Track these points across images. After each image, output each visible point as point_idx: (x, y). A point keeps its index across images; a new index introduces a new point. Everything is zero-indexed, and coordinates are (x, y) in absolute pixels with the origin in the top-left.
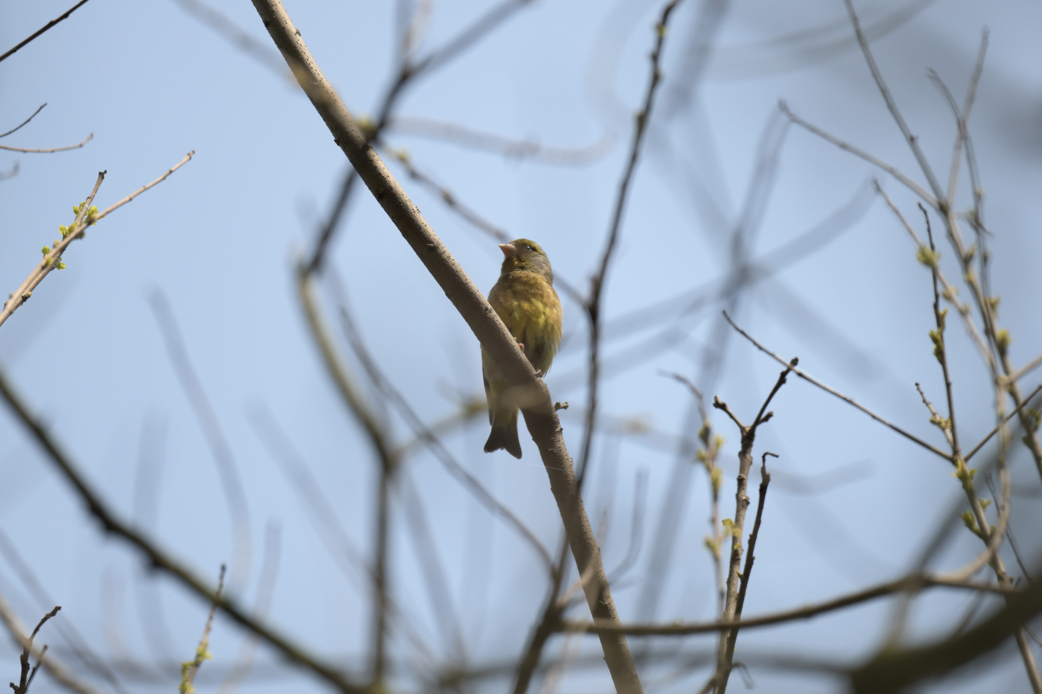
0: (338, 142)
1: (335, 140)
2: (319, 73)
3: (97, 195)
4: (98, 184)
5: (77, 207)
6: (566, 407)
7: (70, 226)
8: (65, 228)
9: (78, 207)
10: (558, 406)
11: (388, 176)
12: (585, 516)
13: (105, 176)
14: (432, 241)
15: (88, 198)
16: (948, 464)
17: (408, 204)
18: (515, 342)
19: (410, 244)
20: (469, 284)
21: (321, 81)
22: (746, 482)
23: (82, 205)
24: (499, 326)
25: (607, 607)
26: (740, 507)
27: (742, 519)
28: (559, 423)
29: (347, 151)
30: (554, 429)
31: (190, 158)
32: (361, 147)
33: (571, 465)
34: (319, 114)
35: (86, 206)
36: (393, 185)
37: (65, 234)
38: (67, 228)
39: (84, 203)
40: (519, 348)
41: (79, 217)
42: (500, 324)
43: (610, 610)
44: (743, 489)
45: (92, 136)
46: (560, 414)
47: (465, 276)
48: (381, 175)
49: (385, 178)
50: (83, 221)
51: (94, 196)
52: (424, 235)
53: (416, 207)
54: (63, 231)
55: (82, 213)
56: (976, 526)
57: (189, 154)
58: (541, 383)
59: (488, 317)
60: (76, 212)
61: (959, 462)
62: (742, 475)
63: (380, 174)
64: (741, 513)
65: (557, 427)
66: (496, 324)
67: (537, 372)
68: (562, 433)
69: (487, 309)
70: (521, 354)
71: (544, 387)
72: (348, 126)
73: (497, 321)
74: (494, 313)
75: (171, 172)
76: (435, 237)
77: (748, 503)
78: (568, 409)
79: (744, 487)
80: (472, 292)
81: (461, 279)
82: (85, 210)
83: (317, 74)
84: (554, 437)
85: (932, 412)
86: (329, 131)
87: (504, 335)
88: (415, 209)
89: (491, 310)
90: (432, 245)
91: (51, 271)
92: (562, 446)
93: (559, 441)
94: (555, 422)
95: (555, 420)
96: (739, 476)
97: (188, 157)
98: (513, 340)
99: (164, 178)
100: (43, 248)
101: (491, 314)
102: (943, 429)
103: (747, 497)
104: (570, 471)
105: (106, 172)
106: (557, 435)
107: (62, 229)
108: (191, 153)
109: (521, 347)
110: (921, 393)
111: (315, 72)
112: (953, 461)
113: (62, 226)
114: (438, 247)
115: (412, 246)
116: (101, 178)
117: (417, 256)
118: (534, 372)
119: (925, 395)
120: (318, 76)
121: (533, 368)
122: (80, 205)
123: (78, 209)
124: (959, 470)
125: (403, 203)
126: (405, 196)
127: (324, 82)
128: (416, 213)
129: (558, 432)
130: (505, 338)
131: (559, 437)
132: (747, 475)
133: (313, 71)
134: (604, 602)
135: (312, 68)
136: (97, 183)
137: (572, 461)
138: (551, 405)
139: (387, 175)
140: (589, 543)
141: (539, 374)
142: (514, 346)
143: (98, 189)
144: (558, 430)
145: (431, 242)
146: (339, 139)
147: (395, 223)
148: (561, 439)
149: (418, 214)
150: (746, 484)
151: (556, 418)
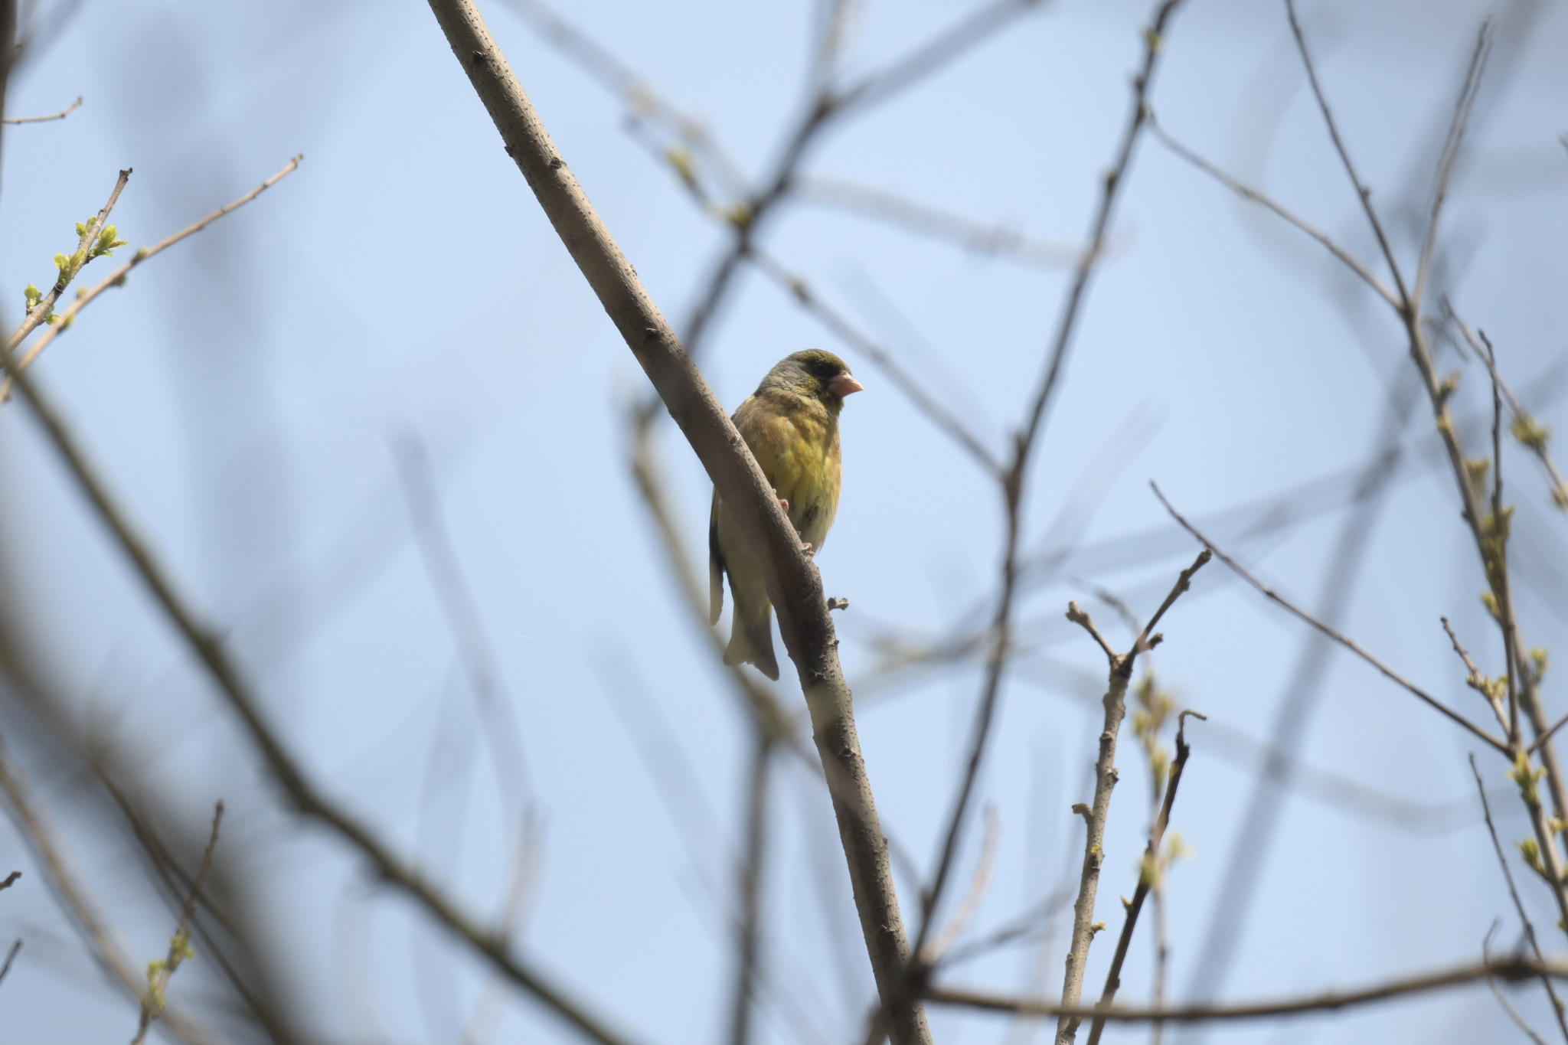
0: (511, 150)
1: (505, 148)
2: (487, 37)
3: (115, 207)
4: (119, 188)
5: (83, 225)
6: (843, 607)
7: (72, 255)
8: (64, 259)
9: (85, 224)
10: (832, 603)
11: (590, 213)
12: (867, 785)
13: (130, 177)
14: (653, 323)
15: (102, 211)
16: (1501, 757)
17: (619, 260)
18: (775, 496)
19: (617, 325)
20: (709, 398)
21: (489, 49)
22: (1114, 744)
23: (92, 223)
24: (752, 469)
25: (894, 936)
26: (1103, 786)
27: (1104, 806)
28: (833, 631)
29: (525, 167)
30: (826, 642)
31: (296, 166)
32: (549, 163)
33: (849, 702)
34: (482, 104)
35: (98, 223)
36: (596, 228)
37: (63, 267)
38: (68, 259)
39: (95, 219)
40: (780, 506)
41: (86, 241)
42: (753, 466)
43: (898, 941)
44: (1109, 756)
45: (80, 100)
46: (834, 615)
47: (703, 384)
48: (578, 209)
49: (585, 216)
50: (92, 248)
51: (111, 209)
52: (642, 313)
53: (631, 266)
54: (60, 262)
55: (92, 235)
56: (1541, 861)
57: (294, 160)
58: (810, 566)
59: (735, 453)
60: (81, 233)
61: (1521, 755)
62: (1108, 733)
63: (576, 209)
64: (1105, 795)
65: (830, 637)
66: (748, 466)
67: (805, 546)
68: (836, 649)
69: (734, 439)
70: (783, 517)
71: (815, 572)
72: (530, 126)
73: (749, 460)
74: (745, 447)
75: (265, 187)
76: (658, 317)
77: (1115, 780)
78: (847, 609)
79: (1110, 753)
80: (712, 411)
81: (697, 389)
82: (95, 230)
83: (484, 38)
84: (825, 653)
85: (1469, 667)
86: (498, 132)
87: (758, 483)
88: (630, 270)
89: (740, 441)
90: (653, 330)
91: (38, 327)
92: (837, 669)
93: (832, 661)
94: (828, 629)
95: (828, 627)
96: (1104, 735)
97: (291, 165)
98: (771, 493)
99: (254, 197)
100: (26, 288)
101: (740, 448)
102: (1490, 699)
103: (1114, 770)
104: (847, 711)
105: (131, 170)
106: (830, 651)
107: (58, 260)
108: (297, 158)
109: (783, 505)
110: (1451, 635)
111: (481, 34)
112: (1510, 754)
113: (60, 254)
114: (663, 334)
115: (620, 329)
116: (123, 180)
117: (627, 346)
118: (802, 547)
119: (1458, 638)
120: (485, 42)
121: (800, 540)
122: (88, 222)
123: (84, 229)
124: (1519, 768)
125: (611, 258)
126: (614, 247)
127: (495, 51)
128: (631, 275)
129: (832, 646)
130: (760, 488)
131: (831, 653)
132: (1116, 733)
133: (477, 33)
134: (889, 927)
135: (476, 28)
136: (117, 187)
137: (850, 695)
138: (822, 602)
139: (587, 210)
140: (870, 831)
141: (808, 550)
142: (772, 503)
143: (117, 197)
144: (831, 642)
145: (652, 325)
146: (513, 146)
147: (595, 290)
148: (835, 657)
149: (633, 278)
150: (1114, 749)
151: (830, 623)
